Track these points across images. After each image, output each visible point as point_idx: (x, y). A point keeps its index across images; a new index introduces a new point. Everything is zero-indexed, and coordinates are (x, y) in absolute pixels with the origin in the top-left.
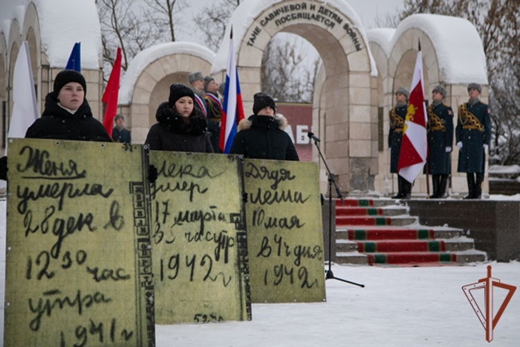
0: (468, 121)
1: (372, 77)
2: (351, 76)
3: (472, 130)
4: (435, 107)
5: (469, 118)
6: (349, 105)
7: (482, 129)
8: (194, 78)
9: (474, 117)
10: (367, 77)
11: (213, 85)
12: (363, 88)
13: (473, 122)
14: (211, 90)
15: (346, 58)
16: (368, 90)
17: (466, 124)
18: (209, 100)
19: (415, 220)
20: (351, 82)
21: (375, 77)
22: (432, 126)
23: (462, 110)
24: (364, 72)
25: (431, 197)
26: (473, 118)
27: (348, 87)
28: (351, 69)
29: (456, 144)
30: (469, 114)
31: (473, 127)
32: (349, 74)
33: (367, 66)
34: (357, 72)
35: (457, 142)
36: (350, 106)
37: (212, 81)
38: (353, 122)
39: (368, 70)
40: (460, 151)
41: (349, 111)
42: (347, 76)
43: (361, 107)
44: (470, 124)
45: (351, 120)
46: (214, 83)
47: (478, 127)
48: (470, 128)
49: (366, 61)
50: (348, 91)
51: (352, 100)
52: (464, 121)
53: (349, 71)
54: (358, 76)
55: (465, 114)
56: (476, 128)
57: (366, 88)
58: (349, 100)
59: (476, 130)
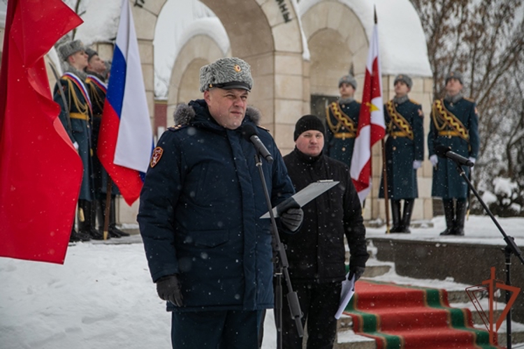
0: (447, 126)
1: (304, 61)
2: (277, 58)
3: (453, 137)
4: (399, 105)
5: (449, 121)
6: (274, 99)
7: (466, 136)
8: (70, 51)
9: (457, 119)
10: (298, 61)
11: (96, 62)
12: (293, 75)
13: (455, 127)
14: (93, 70)
15: (271, 32)
16: (299, 80)
17: (445, 129)
18: (92, 85)
19: (388, 268)
20: (278, 67)
21: (306, 61)
22: (394, 130)
23: (438, 109)
24: (295, 53)
25: (392, 231)
26: (454, 121)
27: (273, 74)
28: (277, 48)
29: (429, 158)
30: (448, 115)
31: (454, 134)
32: (274, 55)
33: (298, 44)
34: (285, 53)
35: (430, 155)
36: (276, 101)
37: (96, 57)
38: (279, 124)
39: (299, 51)
40: (434, 168)
41: (274, 107)
42: (271, 58)
43: (290, 102)
44: (449, 129)
45: (277, 120)
46: (98, 59)
47: (461, 133)
48: (450, 134)
49: (296, 37)
50: (274, 80)
51: (279, 93)
52: (441, 126)
53: (274, 51)
54: (287, 58)
55: (443, 115)
56: (460, 134)
57: (297, 75)
58: (274, 92)
59: (459, 137)
